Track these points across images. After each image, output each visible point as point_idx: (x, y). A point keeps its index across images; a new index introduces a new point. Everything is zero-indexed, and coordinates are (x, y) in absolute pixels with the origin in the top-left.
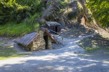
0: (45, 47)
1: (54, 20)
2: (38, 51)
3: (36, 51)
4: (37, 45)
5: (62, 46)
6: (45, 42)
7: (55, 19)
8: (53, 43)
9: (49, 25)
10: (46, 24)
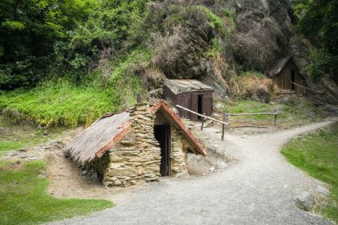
0: (158, 168)
1: (191, 76)
2: (133, 184)
3: (122, 185)
4: (128, 160)
5: (222, 164)
6: (159, 149)
7: (194, 71)
8: (189, 151)
9: (175, 91)
10: (165, 87)
